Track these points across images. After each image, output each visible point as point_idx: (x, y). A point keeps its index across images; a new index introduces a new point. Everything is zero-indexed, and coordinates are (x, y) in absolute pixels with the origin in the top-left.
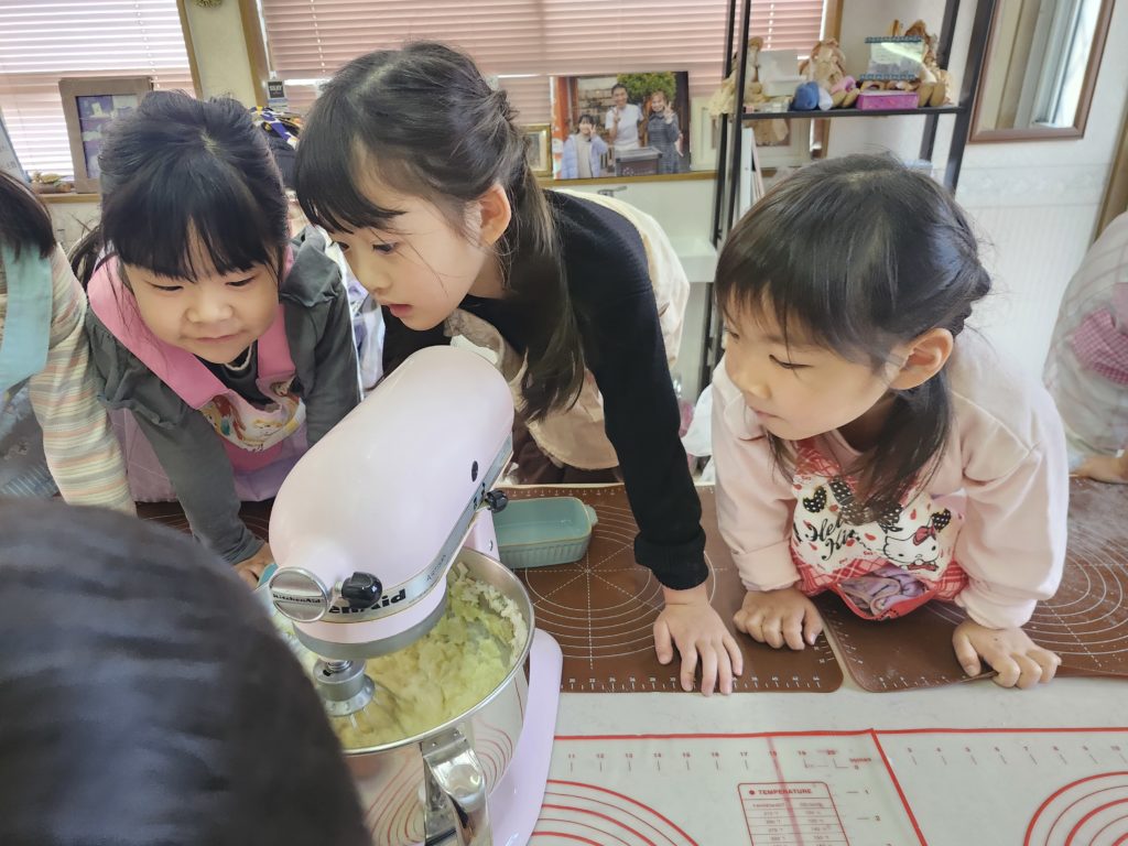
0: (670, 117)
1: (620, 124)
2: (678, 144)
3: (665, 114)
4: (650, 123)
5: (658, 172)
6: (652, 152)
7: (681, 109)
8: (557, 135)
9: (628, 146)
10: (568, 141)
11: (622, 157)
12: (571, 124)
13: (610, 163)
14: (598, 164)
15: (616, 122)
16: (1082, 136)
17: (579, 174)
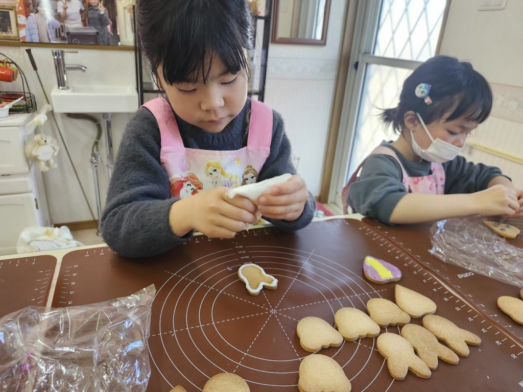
0: (102, 10)
1: (68, 11)
2: (109, 27)
3: (99, 8)
4: (90, 12)
5: (96, 44)
6: (92, 31)
7: (109, 6)
8: (20, 12)
9: (75, 25)
10: (30, 17)
11: (71, 31)
12: (31, 6)
13: (63, 34)
14: (54, 34)
15: (65, 9)
16: (324, 44)
17: (39, 40)
